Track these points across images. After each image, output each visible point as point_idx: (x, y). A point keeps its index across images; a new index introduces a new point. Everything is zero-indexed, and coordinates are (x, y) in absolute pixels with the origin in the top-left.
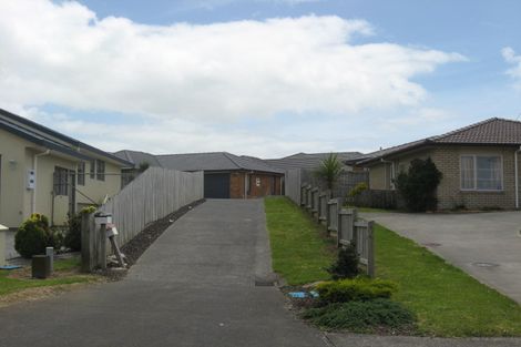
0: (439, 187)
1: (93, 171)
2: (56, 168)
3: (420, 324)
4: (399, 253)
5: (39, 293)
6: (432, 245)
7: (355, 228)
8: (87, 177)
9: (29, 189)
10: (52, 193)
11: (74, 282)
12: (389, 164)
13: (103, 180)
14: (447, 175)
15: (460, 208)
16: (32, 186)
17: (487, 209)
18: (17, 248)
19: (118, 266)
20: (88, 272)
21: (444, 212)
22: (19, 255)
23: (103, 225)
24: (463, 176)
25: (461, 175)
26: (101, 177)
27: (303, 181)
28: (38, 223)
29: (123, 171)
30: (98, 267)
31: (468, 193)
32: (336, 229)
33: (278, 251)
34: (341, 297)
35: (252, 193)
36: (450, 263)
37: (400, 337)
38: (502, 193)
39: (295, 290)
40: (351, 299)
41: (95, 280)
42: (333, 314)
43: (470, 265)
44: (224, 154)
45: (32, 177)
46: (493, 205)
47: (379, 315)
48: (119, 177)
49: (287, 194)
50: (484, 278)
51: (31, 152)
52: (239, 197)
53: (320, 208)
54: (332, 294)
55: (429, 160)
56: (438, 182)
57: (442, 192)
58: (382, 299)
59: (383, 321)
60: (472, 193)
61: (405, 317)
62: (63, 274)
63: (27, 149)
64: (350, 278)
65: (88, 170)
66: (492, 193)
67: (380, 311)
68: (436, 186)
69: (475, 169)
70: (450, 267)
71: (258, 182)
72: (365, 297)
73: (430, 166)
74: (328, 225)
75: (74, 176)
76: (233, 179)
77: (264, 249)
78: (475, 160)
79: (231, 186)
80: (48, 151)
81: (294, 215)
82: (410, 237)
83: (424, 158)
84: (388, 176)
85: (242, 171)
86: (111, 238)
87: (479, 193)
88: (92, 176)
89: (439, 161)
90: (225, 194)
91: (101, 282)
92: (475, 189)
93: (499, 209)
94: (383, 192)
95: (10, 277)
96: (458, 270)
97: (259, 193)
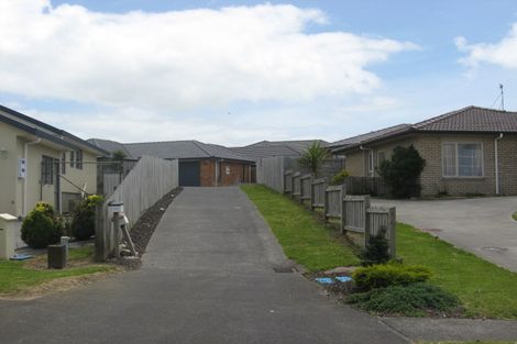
0: (422, 174)
1: (72, 160)
2: (44, 157)
3: (466, 307)
4: (406, 239)
5: (66, 282)
6: (433, 230)
7: (368, 214)
8: (68, 165)
9: (20, 178)
10: (40, 182)
11: (95, 271)
12: (367, 152)
13: (81, 168)
14: (430, 162)
15: (442, 195)
16: (23, 175)
17: (469, 195)
18: (24, 238)
19: (130, 254)
20: (103, 262)
21: (428, 198)
22: (26, 245)
23: (116, 214)
24: (445, 163)
25: (443, 162)
26: (79, 166)
27: (285, 169)
28: (46, 213)
29: (99, 159)
30: (112, 256)
31: (449, 180)
32: (340, 215)
33: (283, 238)
34: (382, 282)
35: (222, 180)
36: (459, 248)
37: (452, 319)
38: (484, 179)
39: (319, 276)
40: (390, 283)
41: (114, 268)
42: (379, 299)
43: (478, 249)
44: (192, 142)
45: (23, 166)
46: (475, 191)
47: (425, 298)
48: (95, 166)
49: (259, 181)
50: (499, 261)
51: (22, 141)
52: (210, 185)
53: (313, 195)
54: (372, 279)
55: (412, 147)
56: (422, 169)
57: (426, 179)
58: (421, 284)
59: (429, 304)
60: (455, 179)
61: (449, 300)
62: (78, 264)
63: (18, 137)
64: (384, 263)
65: (68, 159)
66: (474, 179)
67: (424, 295)
68: (419, 173)
69: (457, 156)
70: (461, 252)
71: (228, 170)
72: (404, 281)
73: (413, 153)
74: (327, 212)
75: (58, 164)
76: (203, 167)
77: (267, 236)
78: (457, 147)
79: (202, 175)
80: (39, 140)
81: (283, 203)
82: (409, 223)
83: (406, 146)
84: (366, 163)
85: (213, 159)
86: (123, 227)
87: (460, 180)
88: (72, 165)
89: (422, 148)
90: (196, 182)
91: (121, 271)
92: (457, 176)
93: (481, 195)
94: (364, 180)
95: (25, 267)
96: (470, 254)
97: (229, 181)
